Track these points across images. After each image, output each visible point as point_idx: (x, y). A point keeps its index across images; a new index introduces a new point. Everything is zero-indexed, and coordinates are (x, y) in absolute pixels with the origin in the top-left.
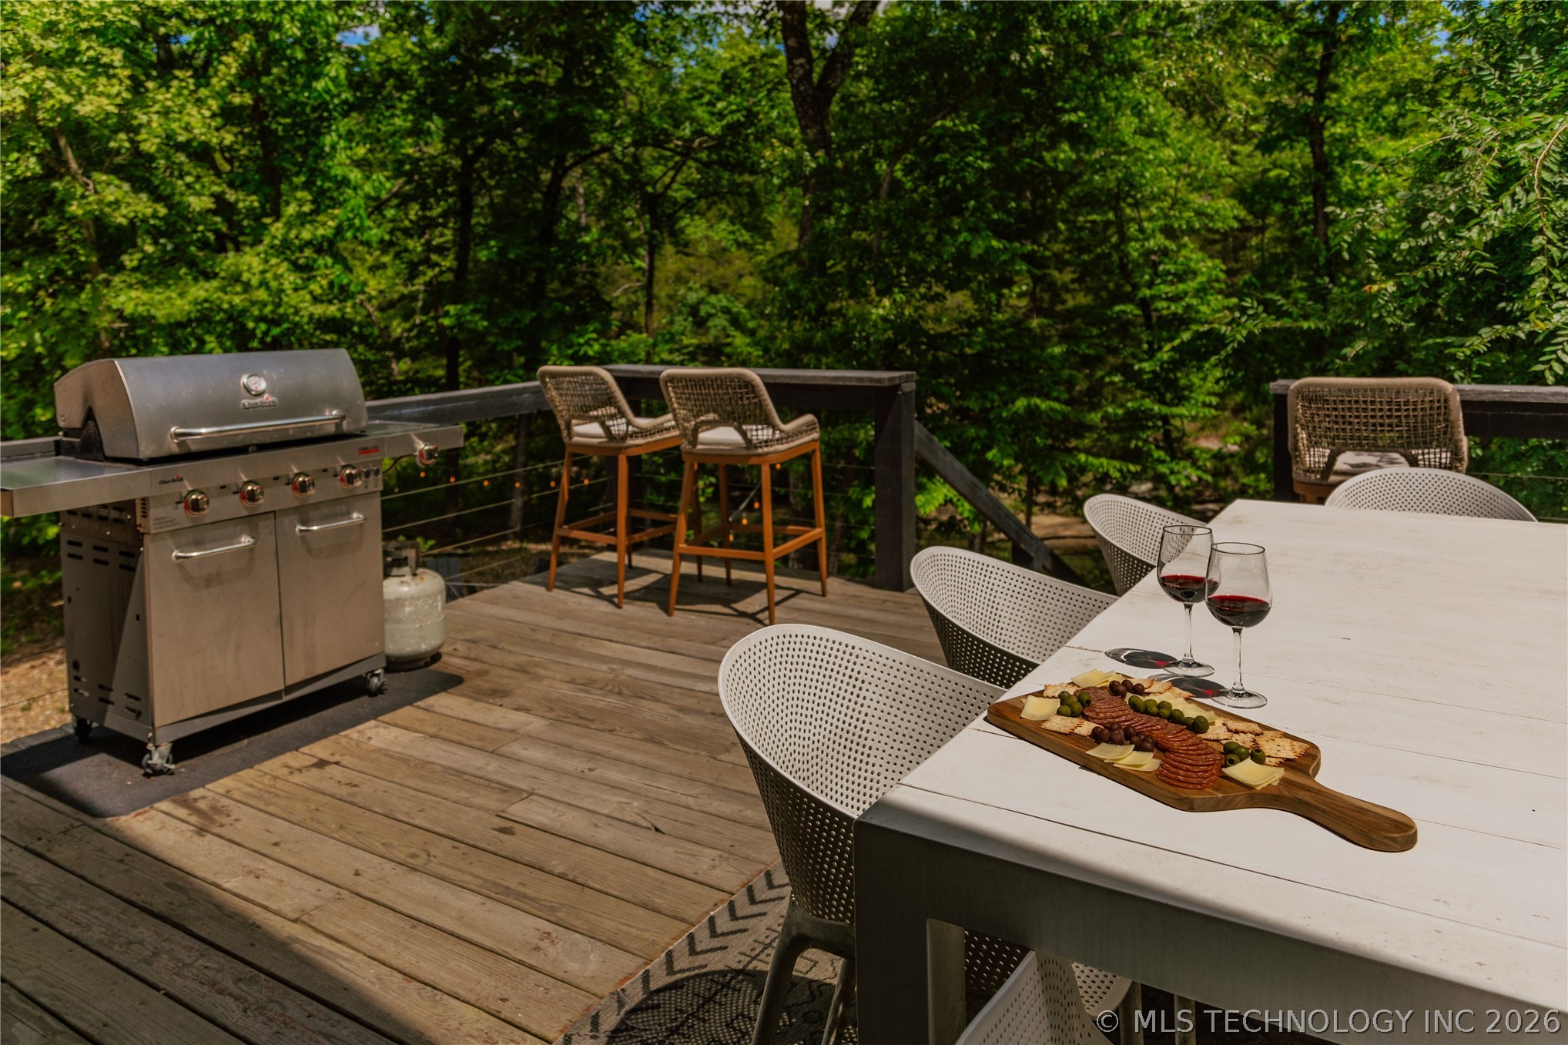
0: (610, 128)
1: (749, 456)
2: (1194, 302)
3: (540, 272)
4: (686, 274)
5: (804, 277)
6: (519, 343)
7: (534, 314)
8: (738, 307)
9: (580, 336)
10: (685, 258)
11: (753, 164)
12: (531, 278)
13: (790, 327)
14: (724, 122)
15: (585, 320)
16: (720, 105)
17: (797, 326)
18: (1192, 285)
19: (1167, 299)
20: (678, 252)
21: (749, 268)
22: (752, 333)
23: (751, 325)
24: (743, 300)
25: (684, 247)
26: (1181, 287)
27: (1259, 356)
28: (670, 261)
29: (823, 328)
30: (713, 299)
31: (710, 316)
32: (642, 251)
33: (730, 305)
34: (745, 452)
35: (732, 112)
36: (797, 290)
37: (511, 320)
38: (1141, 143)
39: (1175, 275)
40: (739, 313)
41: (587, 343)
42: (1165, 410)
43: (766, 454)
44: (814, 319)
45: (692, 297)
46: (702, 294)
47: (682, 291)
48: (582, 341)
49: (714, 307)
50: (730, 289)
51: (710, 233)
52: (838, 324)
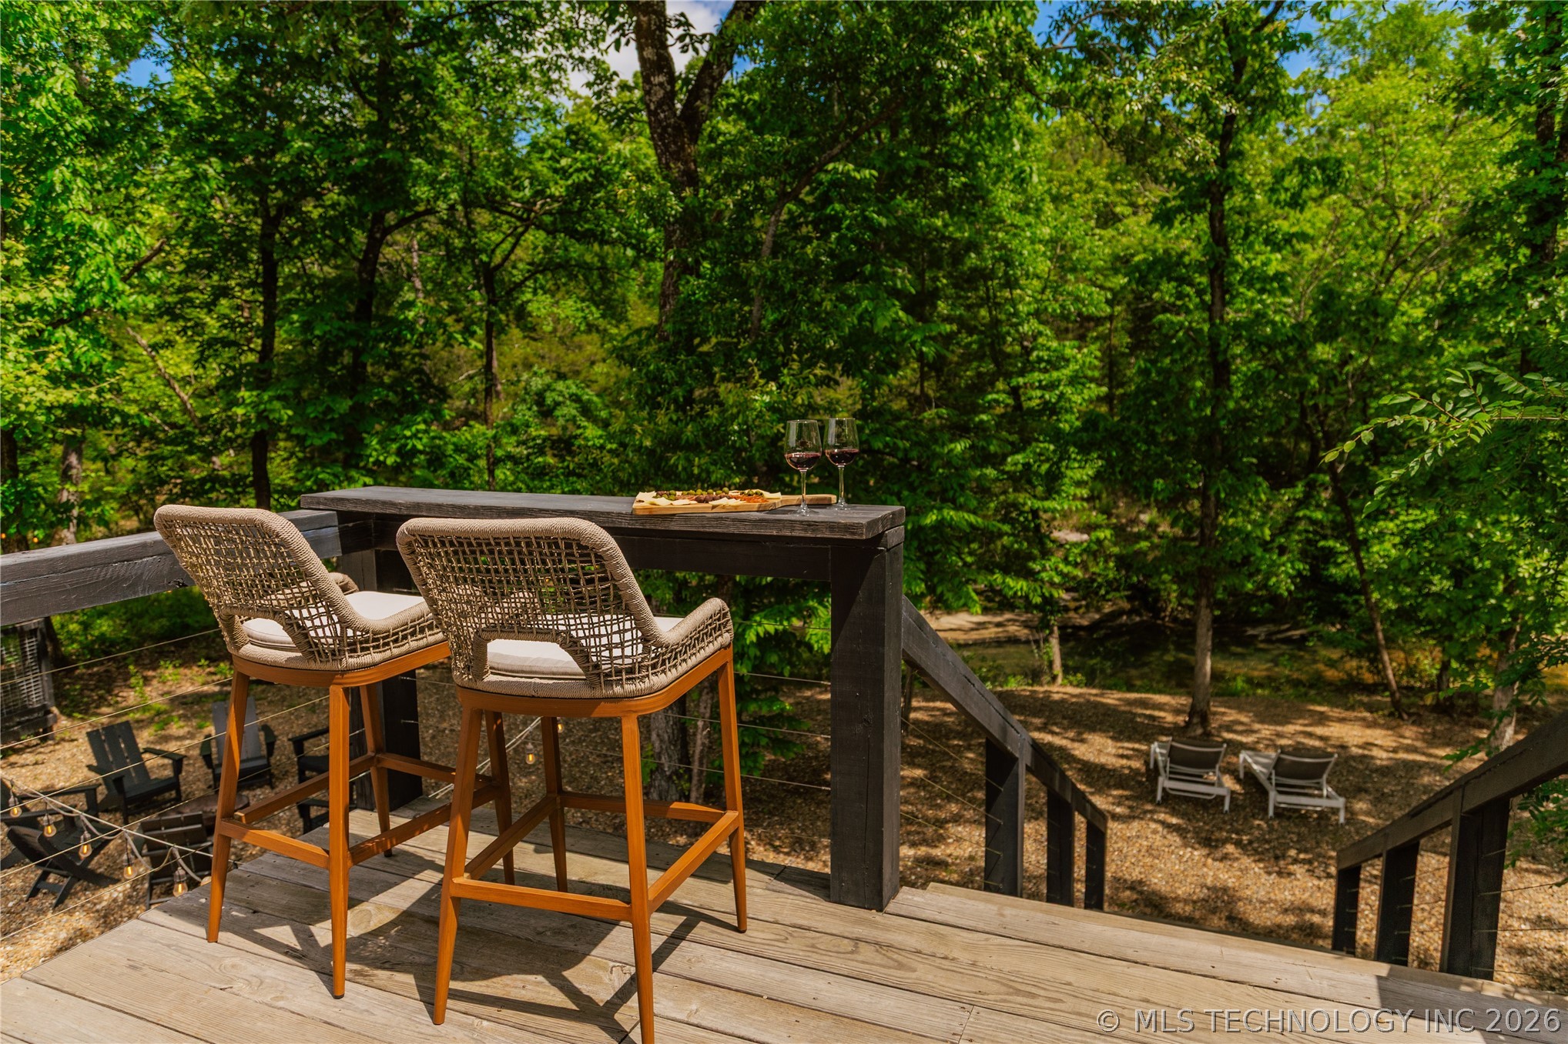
0: (432, 181)
1: (597, 701)
2: (1069, 390)
3: (357, 353)
4: (533, 359)
5: (670, 354)
6: (334, 436)
7: (350, 403)
8: (589, 395)
9: (408, 427)
10: (532, 343)
11: (603, 232)
12: (347, 358)
13: (651, 418)
14: (570, 182)
15: (415, 408)
16: (564, 162)
17: (662, 418)
18: (1066, 373)
19: (1041, 387)
20: (525, 337)
21: (601, 354)
22: (606, 424)
23: (604, 414)
24: (596, 387)
25: (531, 330)
26: (1055, 374)
27: (1144, 448)
28: (515, 346)
29: (693, 419)
30: (560, 386)
31: (557, 404)
32: (480, 332)
33: (579, 392)
34: (586, 693)
35: (578, 170)
36: (660, 370)
37: (320, 409)
38: (1018, 219)
39: (1048, 362)
40: (589, 401)
41: (415, 436)
42: (1038, 504)
43: (631, 697)
44: (681, 408)
45: (537, 384)
46: (548, 379)
47: (525, 376)
48: (408, 433)
49: (561, 393)
50: (582, 377)
51: (555, 310)
52: (713, 413)
